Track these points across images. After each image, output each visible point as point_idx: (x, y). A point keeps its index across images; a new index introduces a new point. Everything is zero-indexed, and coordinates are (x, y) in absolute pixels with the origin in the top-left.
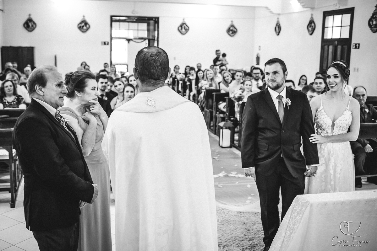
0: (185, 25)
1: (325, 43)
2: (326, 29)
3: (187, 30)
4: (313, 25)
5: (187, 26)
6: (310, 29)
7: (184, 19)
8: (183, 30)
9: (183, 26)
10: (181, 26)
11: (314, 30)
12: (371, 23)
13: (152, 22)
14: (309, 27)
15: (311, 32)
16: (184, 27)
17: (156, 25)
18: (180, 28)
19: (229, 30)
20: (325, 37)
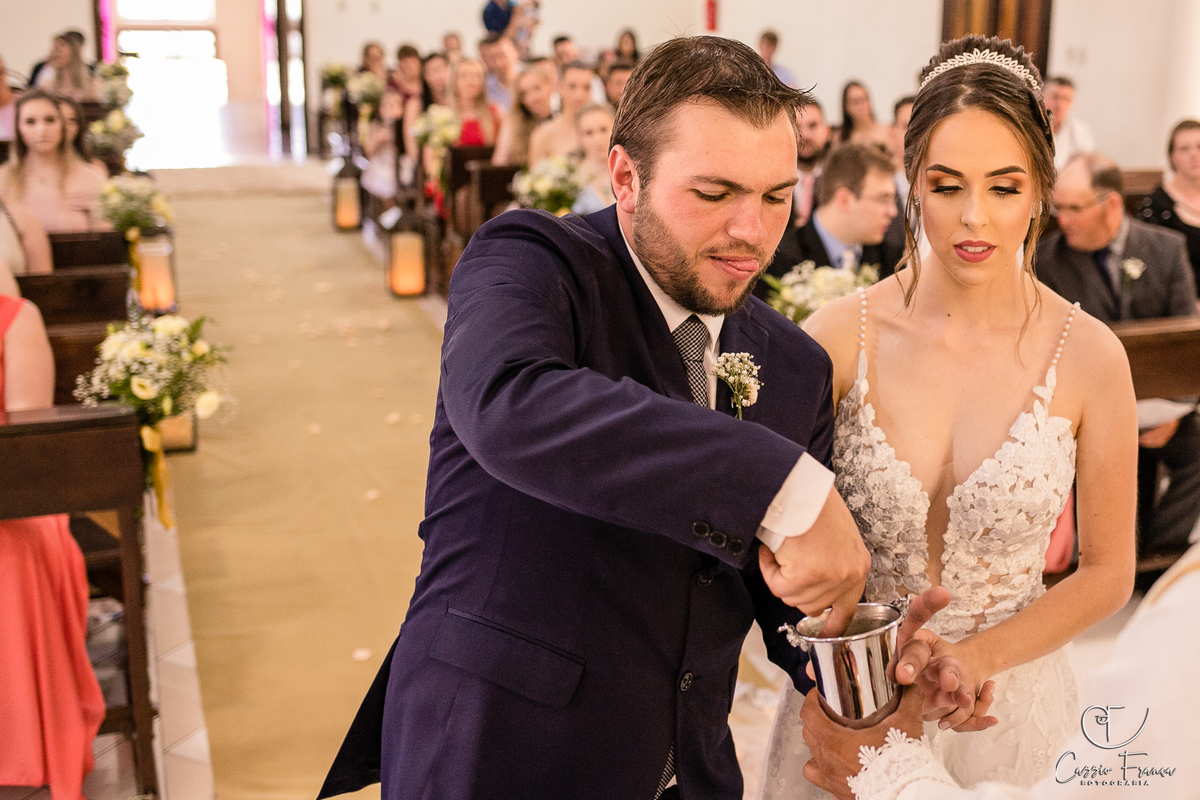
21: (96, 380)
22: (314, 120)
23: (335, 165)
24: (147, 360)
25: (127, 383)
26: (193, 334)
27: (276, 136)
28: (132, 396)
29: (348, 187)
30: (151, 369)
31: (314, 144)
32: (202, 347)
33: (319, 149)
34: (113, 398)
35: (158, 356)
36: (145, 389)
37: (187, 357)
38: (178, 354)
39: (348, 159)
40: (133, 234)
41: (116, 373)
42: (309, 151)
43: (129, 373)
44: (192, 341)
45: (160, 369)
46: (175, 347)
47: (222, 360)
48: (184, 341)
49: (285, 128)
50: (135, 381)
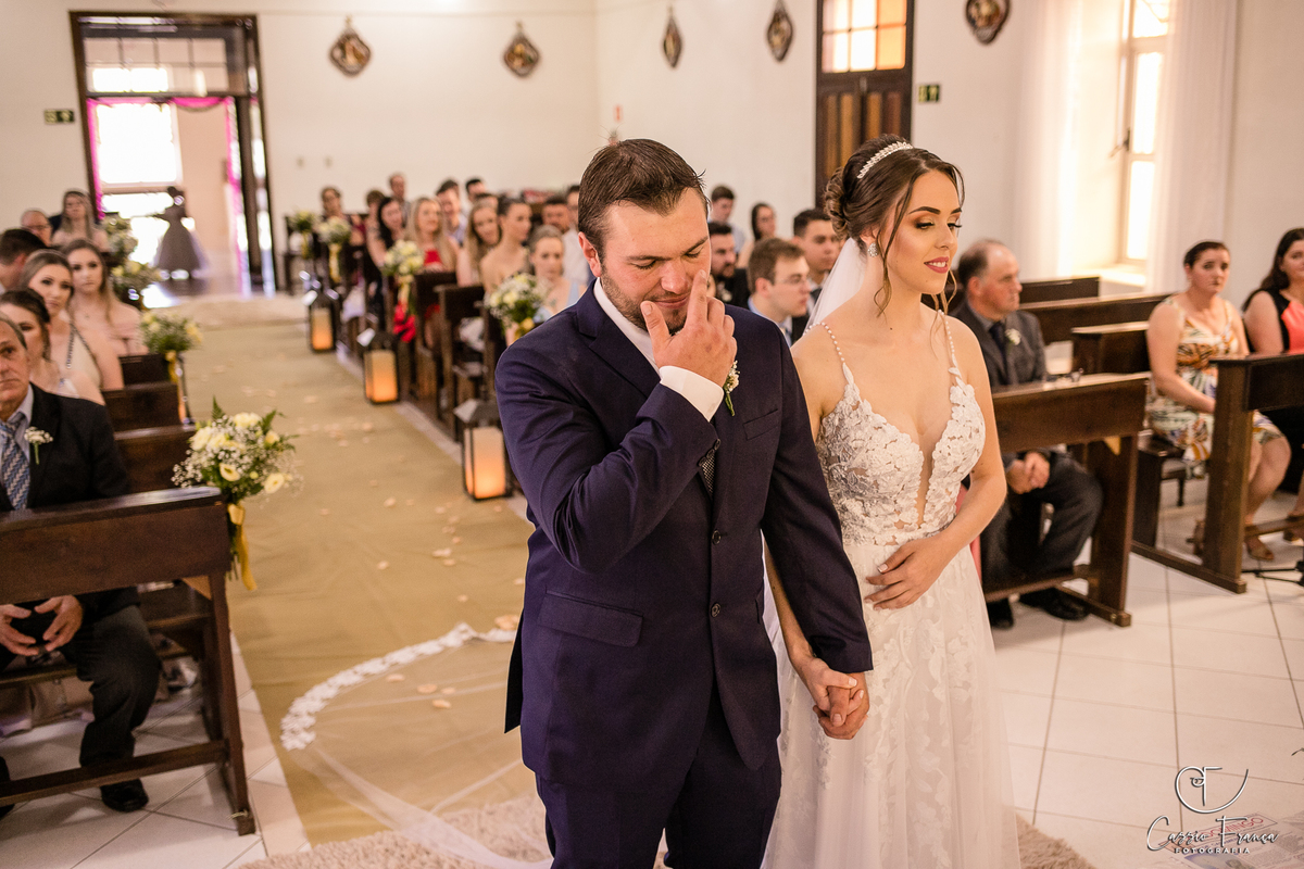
0: (353, 43)
1: (829, 85)
2: (827, 40)
3: (364, 58)
4: (784, 25)
5: (361, 43)
6: (777, 40)
7: (348, 21)
8: (351, 60)
9: (348, 47)
10: (342, 44)
11: (788, 42)
12: (973, 11)
13: (238, 33)
14: (773, 31)
15: (779, 52)
16: (354, 50)
17: (251, 45)
18: (338, 53)
19: (510, 57)
20: (827, 68)
21: (190, 468)
22: (280, 261)
23: (311, 297)
24: (232, 449)
25: (217, 470)
26: (265, 426)
27: (246, 277)
28: (222, 479)
29: (322, 316)
30: (235, 456)
31: (282, 281)
32: (273, 437)
33: (288, 286)
34: (203, 482)
35: (239, 446)
36: (231, 473)
37: (260, 442)
38: (254, 442)
39: (321, 291)
40: (171, 356)
41: (204, 461)
42: (277, 288)
43: (217, 460)
44: (265, 433)
45: (241, 457)
46: (252, 437)
47: (290, 447)
48: (260, 432)
49: (255, 269)
50: (223, 466)
